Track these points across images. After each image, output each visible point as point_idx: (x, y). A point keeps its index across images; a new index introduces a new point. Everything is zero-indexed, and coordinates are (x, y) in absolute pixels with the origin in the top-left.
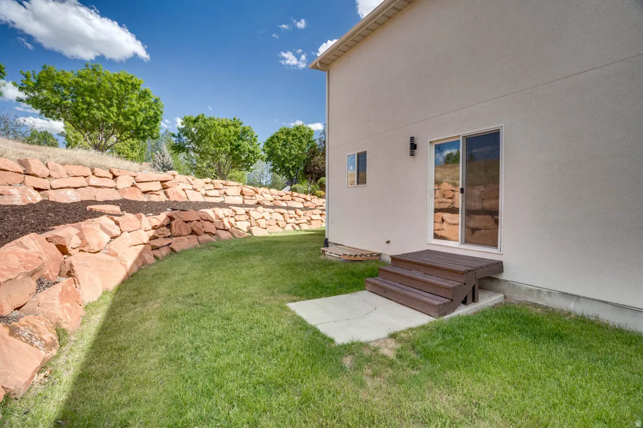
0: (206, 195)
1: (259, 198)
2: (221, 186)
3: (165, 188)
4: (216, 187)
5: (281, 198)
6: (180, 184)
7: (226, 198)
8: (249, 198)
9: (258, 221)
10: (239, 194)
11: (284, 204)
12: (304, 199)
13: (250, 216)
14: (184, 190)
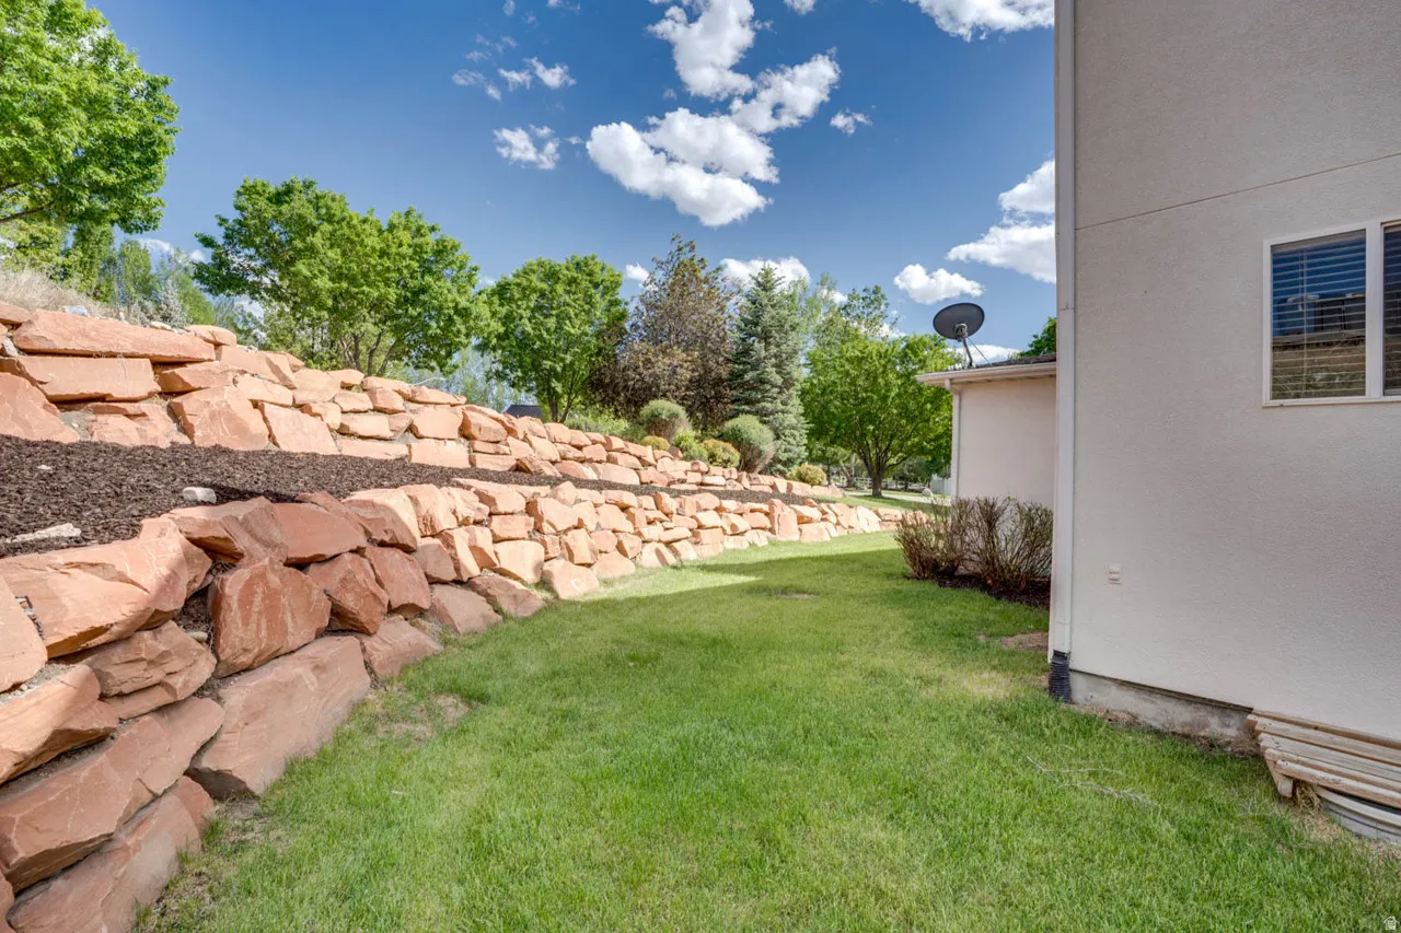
0: (343, 431)
1: (517, 450)
2: (399, 403)
3: (171, 392)
4: (381, 404)
5: (579, 454)
6: (244, 380)
7: (415, 444)
8: (491, 448)
9: (568, 538)
10: (456, 436)
11: (589, 473)
12: (639, 458)
13: (539, 518)
14: (256, 405)
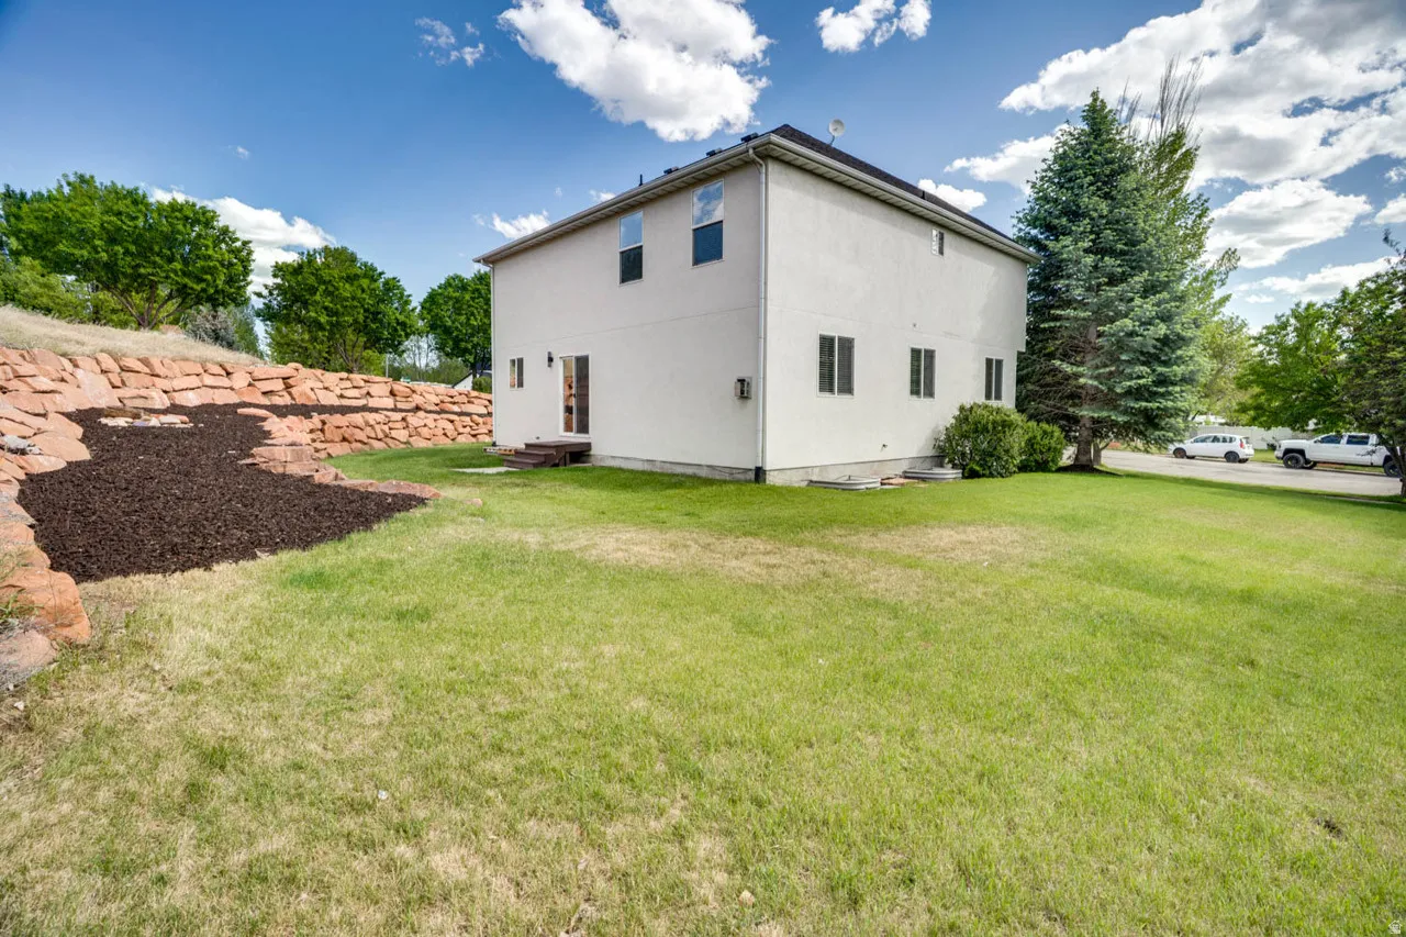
0: (342, 396)
1: (417, 399)
2: (362, 384)
4: (355, 385)
6: (307, 381)
7: (370, 399)
8: (404, 399)
9: (419, 429)
10: (388, 394)
11: (456, 408)
13: (407, 423)
14: (312, 389)
